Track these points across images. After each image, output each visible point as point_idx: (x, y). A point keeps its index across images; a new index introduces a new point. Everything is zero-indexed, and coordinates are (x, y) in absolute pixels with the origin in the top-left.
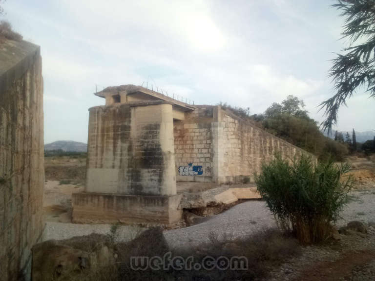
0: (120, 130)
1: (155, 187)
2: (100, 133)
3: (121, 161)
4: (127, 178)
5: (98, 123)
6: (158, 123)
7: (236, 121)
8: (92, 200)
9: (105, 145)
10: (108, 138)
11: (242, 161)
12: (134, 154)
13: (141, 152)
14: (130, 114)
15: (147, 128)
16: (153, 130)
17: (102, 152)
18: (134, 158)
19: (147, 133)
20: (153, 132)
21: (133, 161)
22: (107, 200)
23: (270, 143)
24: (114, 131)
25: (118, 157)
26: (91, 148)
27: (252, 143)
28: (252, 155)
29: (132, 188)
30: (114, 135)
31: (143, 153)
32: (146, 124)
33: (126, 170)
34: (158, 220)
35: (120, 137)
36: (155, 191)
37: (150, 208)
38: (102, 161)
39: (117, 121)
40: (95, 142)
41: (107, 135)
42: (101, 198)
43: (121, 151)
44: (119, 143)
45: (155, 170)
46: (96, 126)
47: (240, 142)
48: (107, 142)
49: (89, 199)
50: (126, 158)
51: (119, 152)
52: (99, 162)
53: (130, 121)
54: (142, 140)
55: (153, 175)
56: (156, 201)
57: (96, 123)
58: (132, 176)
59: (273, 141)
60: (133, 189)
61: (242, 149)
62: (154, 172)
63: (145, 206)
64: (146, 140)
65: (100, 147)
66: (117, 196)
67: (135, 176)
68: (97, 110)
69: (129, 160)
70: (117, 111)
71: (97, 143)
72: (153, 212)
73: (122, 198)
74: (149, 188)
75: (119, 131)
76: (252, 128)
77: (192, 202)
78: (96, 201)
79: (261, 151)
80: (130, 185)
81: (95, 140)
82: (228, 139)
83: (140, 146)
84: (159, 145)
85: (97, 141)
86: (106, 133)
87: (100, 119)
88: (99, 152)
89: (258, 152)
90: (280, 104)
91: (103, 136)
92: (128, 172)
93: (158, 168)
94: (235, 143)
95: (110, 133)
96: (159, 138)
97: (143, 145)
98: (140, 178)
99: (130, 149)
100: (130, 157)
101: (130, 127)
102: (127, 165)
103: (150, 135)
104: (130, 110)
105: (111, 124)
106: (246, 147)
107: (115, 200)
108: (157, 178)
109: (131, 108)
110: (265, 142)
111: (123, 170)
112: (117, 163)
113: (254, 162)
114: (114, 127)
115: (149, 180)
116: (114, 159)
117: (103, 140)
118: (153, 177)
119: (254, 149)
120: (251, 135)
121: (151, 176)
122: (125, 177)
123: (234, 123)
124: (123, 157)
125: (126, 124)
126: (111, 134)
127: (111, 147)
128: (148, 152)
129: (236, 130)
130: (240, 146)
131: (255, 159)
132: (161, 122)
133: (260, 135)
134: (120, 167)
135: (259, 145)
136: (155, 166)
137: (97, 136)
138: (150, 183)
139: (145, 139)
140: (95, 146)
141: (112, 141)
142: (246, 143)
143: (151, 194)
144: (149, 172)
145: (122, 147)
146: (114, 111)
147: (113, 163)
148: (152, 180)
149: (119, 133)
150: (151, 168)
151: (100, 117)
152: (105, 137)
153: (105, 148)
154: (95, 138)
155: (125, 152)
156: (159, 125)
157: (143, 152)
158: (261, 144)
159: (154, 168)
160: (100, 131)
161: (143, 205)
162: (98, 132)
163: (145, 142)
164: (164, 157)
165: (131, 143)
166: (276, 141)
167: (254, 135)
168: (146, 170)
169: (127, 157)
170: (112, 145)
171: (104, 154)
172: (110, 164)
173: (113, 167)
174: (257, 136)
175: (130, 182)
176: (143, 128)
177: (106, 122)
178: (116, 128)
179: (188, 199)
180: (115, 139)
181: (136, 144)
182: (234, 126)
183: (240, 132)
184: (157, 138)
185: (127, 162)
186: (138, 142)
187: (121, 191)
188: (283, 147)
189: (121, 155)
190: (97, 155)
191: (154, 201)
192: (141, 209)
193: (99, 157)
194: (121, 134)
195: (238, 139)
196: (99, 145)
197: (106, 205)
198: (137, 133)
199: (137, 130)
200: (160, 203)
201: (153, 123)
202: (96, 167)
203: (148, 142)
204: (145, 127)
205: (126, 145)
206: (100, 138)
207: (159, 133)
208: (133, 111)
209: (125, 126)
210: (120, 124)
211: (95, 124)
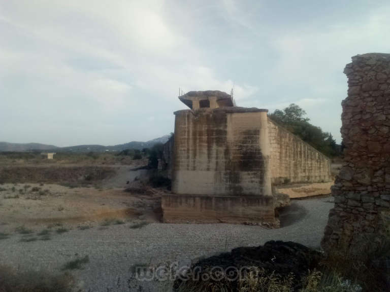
0: (214, 134)
1: (256, 189)
2: (191, 137)
3: (217, 163)
4: (225, 180)
5: (188, 127)
6: (258, 129)
7: (277, 127)
8: (187, 201)
9: (198, 148)
10: (201, 141)
11: (281, 164)
12: (231, 157)
13: (239, 155)
14: (226, 119)
15: (245, 133)
16: (252, 136)
17: (195, 155)
18: (232, 161)
19: (245, 138)
20: (253, 137)
21: (230, 164)
22: (204, 201)
23: (301, 148)
24: (208, 135)
25: (214, 160)
26: (181, 150)
27: (288, 148)
28: (288, 159)
29: (230, 190)
30: (208, 138)
31: (242, 157)
32: (244, 130)
33: (223, 172)
34: (262, 218)
35: (215, 140)
36: (257, 192)
37: (253, 208)
38: (194, 164)
39: (211, 126)
40: (186, 145)
41: (200, 138)
42: (197, 199)
43: (217, 154)
44: (214, 147)
45: (256, 172)
46: (187, 130)
47: (279, 146)
48: (200, 146)
49: (183, 200)
50: (222, 161)
51: (214, 155)
52: (191, 164)
53: (226, 126)
54: (240, 144)
55: (254, 177)
56: (260, 201)
57: (187, 126)
58: (230, 178)
59: (302, 146)
60: (232, 191)
61: (281, 153)
62: (255, 174)
63: (248, 206)
64: (245, 145)
65: (192, 150)
66: (216, 197)
67: (234, 178)
68: (187, 114)
69: (226, 163)
70: (211, 115)
71: (188, 146)
72: (255, 211)
73: (222, 198)
74: (249, 189)
75: (212, 135)
76: (288, 134)
77: (282, 202)
78: (192, 202)
79: (294, 154)
80: (228, 186)
81: (186, 143)
82: (271, 144)
83: (238, 150)
84: (260, 150)
85: (188, 144)
86: (198, 137)
87: (191, 123)
88: (191, 155)
89: (292, 155)
90: (283, 111)
91: (195, 139)
92: (226, 174)
93: (258, 170)
94: (276, 147)
95: (203, 137)
96: (258, 143)
97: (241, 149)
98: (240, 180)
99: (227, 152)
100: (228, 160)
101: (225, 132)
102: (224, 168)
103: (248, 140)
104: (226, 116)
105: (204, 128)
106: (284, 151)
107: (214, 201)
108: (258, 180)
109: (227, 114)
110: (297, 146)
111: (220, 173)
112: (213, 165)
113: (289, 165)
114: (208, 131)
115: (249, 182)
116: (209, 162)
117: (195, 143)
118: (253, 179)
119: (290, 153)
120: (287, 140)
121: (251, 178)
122: (222, 179)
123: (275, 128)
124: (219, 160)
125: (221, 128)
126: (205, 138)
127: (205, 151)
128: (247, 155)
129: (276, 135)
130: (279, 150)
131: (290, 162)
132: (260, 128)
133: (293, 140)
134: (216, 170)
135: (293, 149)
136: (255, 169)
137: (188, 139)
138: (251, 185)
139: (243, 143)
140: (186, 149)
141: (206, 144)
142: (283, 147)
143: (252, 195)
144: (249, 174)
145: (217, 150)
146: (208, 116)
147: (208, 166)
148: (252, 182)
149: (214, 137)
150: (252, 171)
151: (191, 120)
152: (198, 141)
153: (198, 151)
154: (186, 141)
155: (222, 155)
156: (259, 131)
157: (242, 155)
158: (294, 149)
159: (255, 170)
160: (191, 134)
161: (246, 205)
162: (188, 136)
163: (244, 146)
164: (265, 161)
165: (227, 147)
166: (304, 146)
167: (290, 140)
168: (246, 173)
169: (224, 160)
170: (206, 148)
171: (197, 157)
172: (205, 166)
173: (208, 169)
174: (291, 142)
175: (228, 183)
176: (241, 133)
177: (198, 126)
178: (209, 133)
179: (278, 199)
180: (209, 142)
181: (233, 149)
182: (275, 132)
183: (279, 137)
184: (256, 143)
185: (224, 164)
186: (236, 146)
187: (218, 192)
188: (309, 151)
189: (217, 158)
190: (188, 157)
191: (257, 201)
192: (243, 208)
193: (191, 159)
194: (216, 138)
195: (278, 144)
196: (191, 148)
197: (204, 206)
198: (235, 138)
199: (235, 135)
200: (265, 203)
201: (252, 129)
202: (188, 169)
203: (247, 147)
204: (243, 132)
205: (222, 149)
206: (191, 142)
207: (259, 138)
208: (229, 116)
209: (220, 130)
210: (215, 129)
211: (185, 128)
